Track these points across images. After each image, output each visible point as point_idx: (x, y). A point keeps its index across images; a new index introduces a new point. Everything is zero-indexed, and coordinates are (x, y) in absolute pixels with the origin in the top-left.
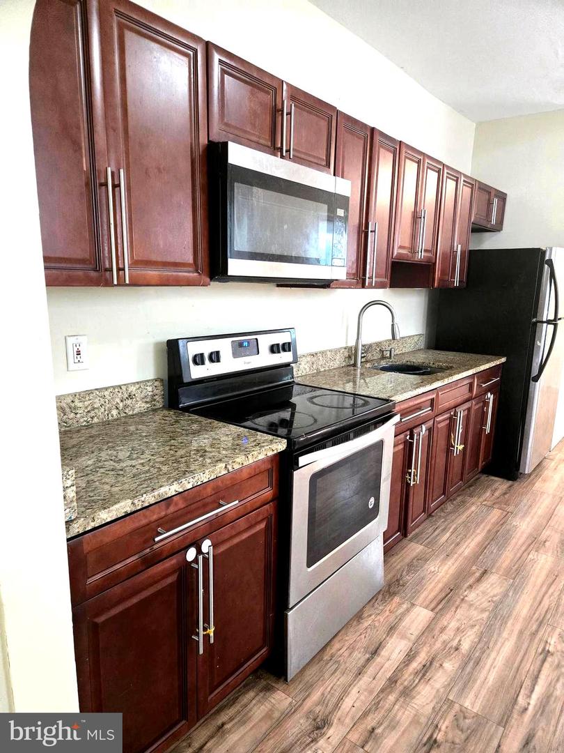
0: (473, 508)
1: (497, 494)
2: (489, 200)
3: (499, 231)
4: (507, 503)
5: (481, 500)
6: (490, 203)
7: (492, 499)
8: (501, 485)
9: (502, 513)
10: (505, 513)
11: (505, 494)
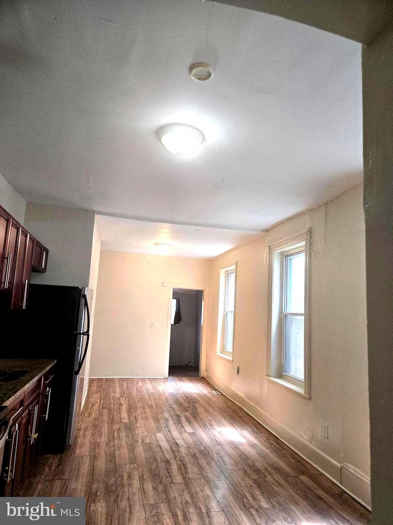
0: (40, 486)
1: (53, 468)
2: (41, 251)
3: (44, 272)
4: (62, 473)
5: (43, 477)
6: (41, 255)
7: (51, 473)
8: (54, 460)
9: (62, 482)
10: (64, 481)
11: (59, 465)
